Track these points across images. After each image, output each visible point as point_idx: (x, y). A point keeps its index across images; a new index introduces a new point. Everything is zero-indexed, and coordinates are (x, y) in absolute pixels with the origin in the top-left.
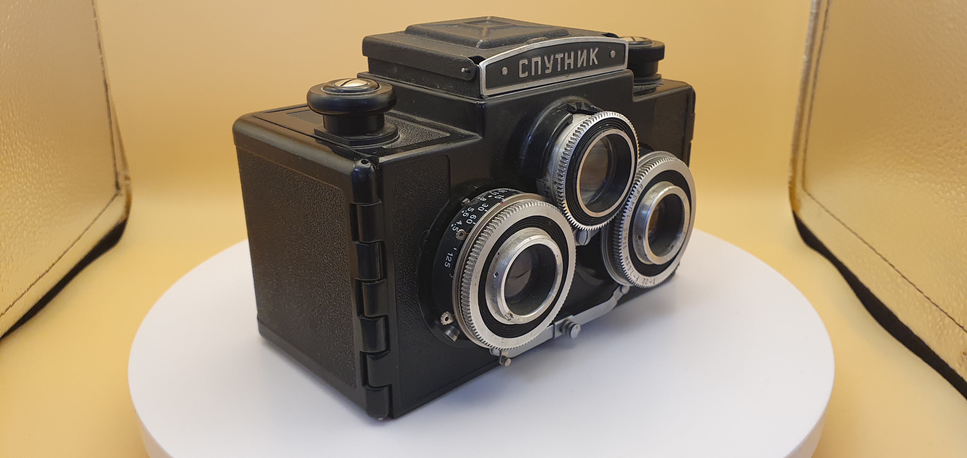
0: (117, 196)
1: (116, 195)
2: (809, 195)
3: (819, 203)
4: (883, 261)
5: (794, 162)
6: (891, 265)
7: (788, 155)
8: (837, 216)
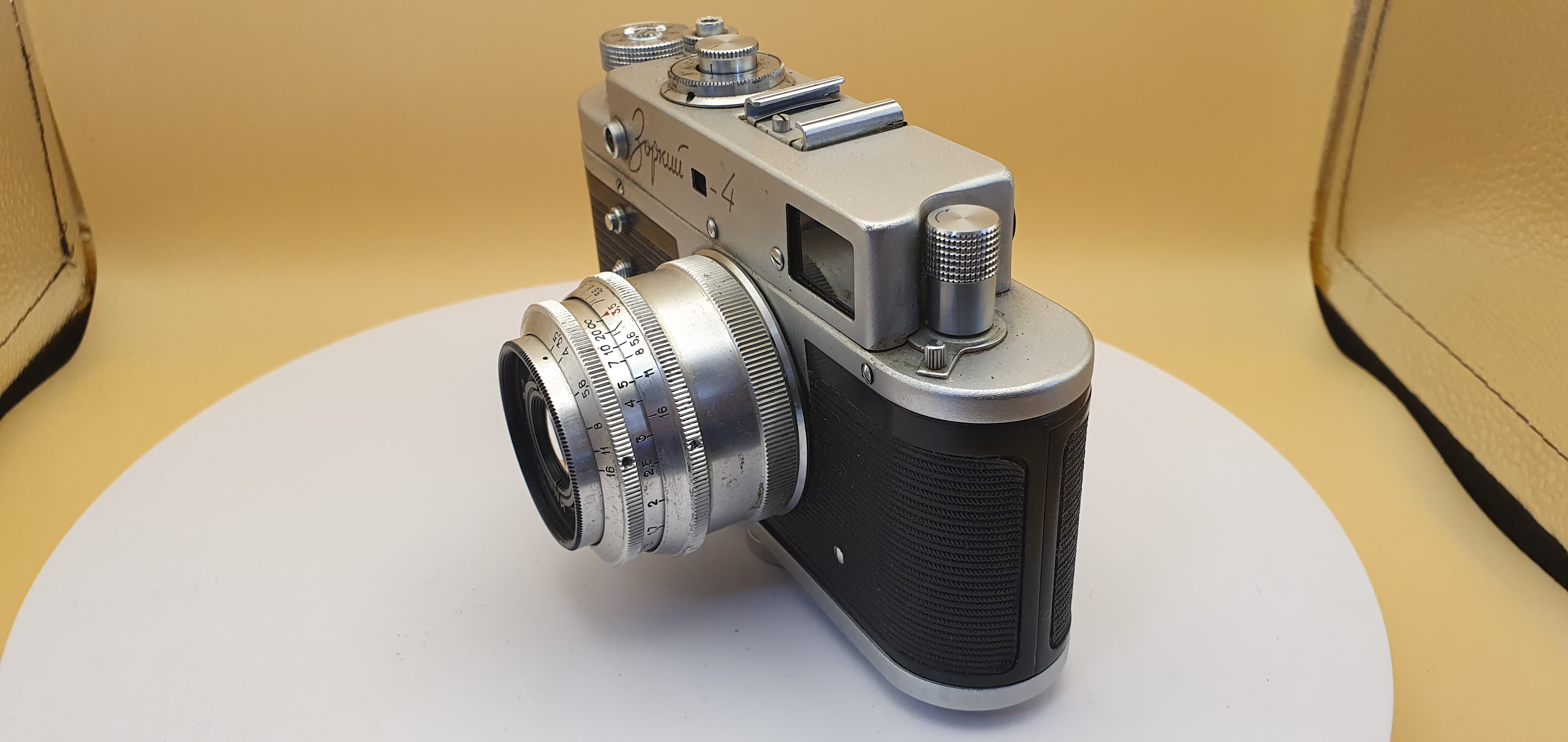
0: (65, 268)
1: (63, 266)
2: (1351, 262)
3: (1369, 279)
4: (1503, 404)
5: (1321, 196)
6: (1518, 414)
7: (1311, 185)
8: (1407, 308)
